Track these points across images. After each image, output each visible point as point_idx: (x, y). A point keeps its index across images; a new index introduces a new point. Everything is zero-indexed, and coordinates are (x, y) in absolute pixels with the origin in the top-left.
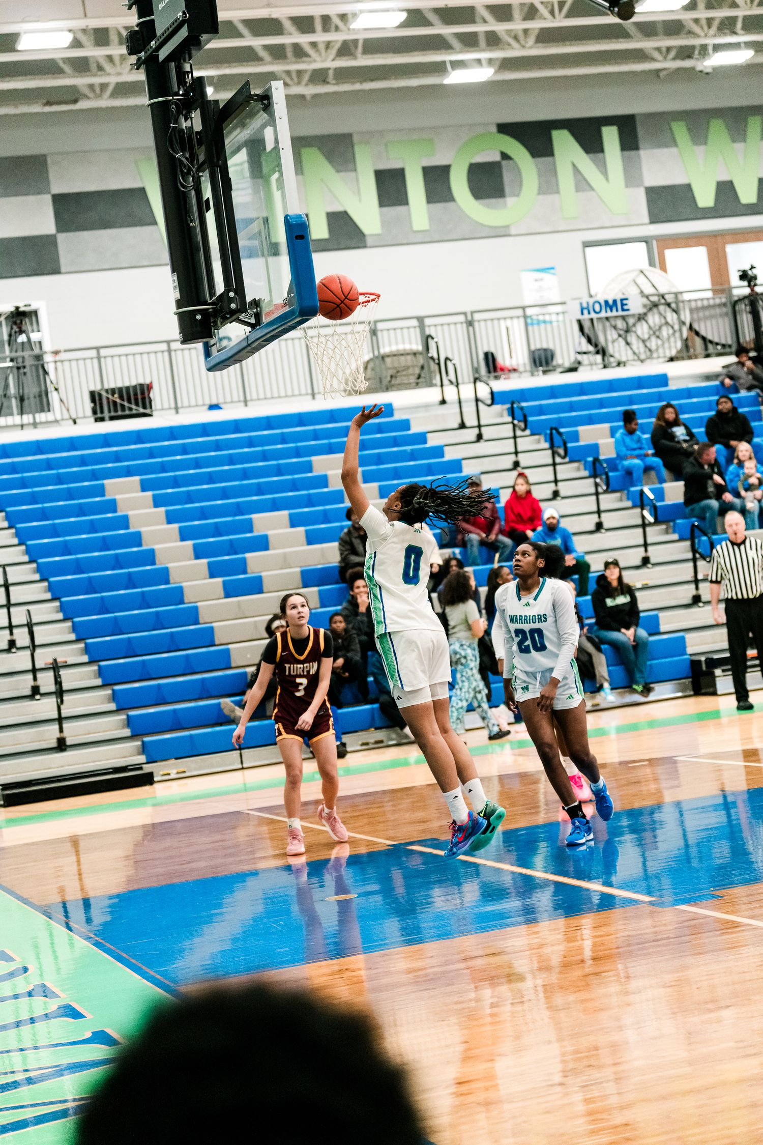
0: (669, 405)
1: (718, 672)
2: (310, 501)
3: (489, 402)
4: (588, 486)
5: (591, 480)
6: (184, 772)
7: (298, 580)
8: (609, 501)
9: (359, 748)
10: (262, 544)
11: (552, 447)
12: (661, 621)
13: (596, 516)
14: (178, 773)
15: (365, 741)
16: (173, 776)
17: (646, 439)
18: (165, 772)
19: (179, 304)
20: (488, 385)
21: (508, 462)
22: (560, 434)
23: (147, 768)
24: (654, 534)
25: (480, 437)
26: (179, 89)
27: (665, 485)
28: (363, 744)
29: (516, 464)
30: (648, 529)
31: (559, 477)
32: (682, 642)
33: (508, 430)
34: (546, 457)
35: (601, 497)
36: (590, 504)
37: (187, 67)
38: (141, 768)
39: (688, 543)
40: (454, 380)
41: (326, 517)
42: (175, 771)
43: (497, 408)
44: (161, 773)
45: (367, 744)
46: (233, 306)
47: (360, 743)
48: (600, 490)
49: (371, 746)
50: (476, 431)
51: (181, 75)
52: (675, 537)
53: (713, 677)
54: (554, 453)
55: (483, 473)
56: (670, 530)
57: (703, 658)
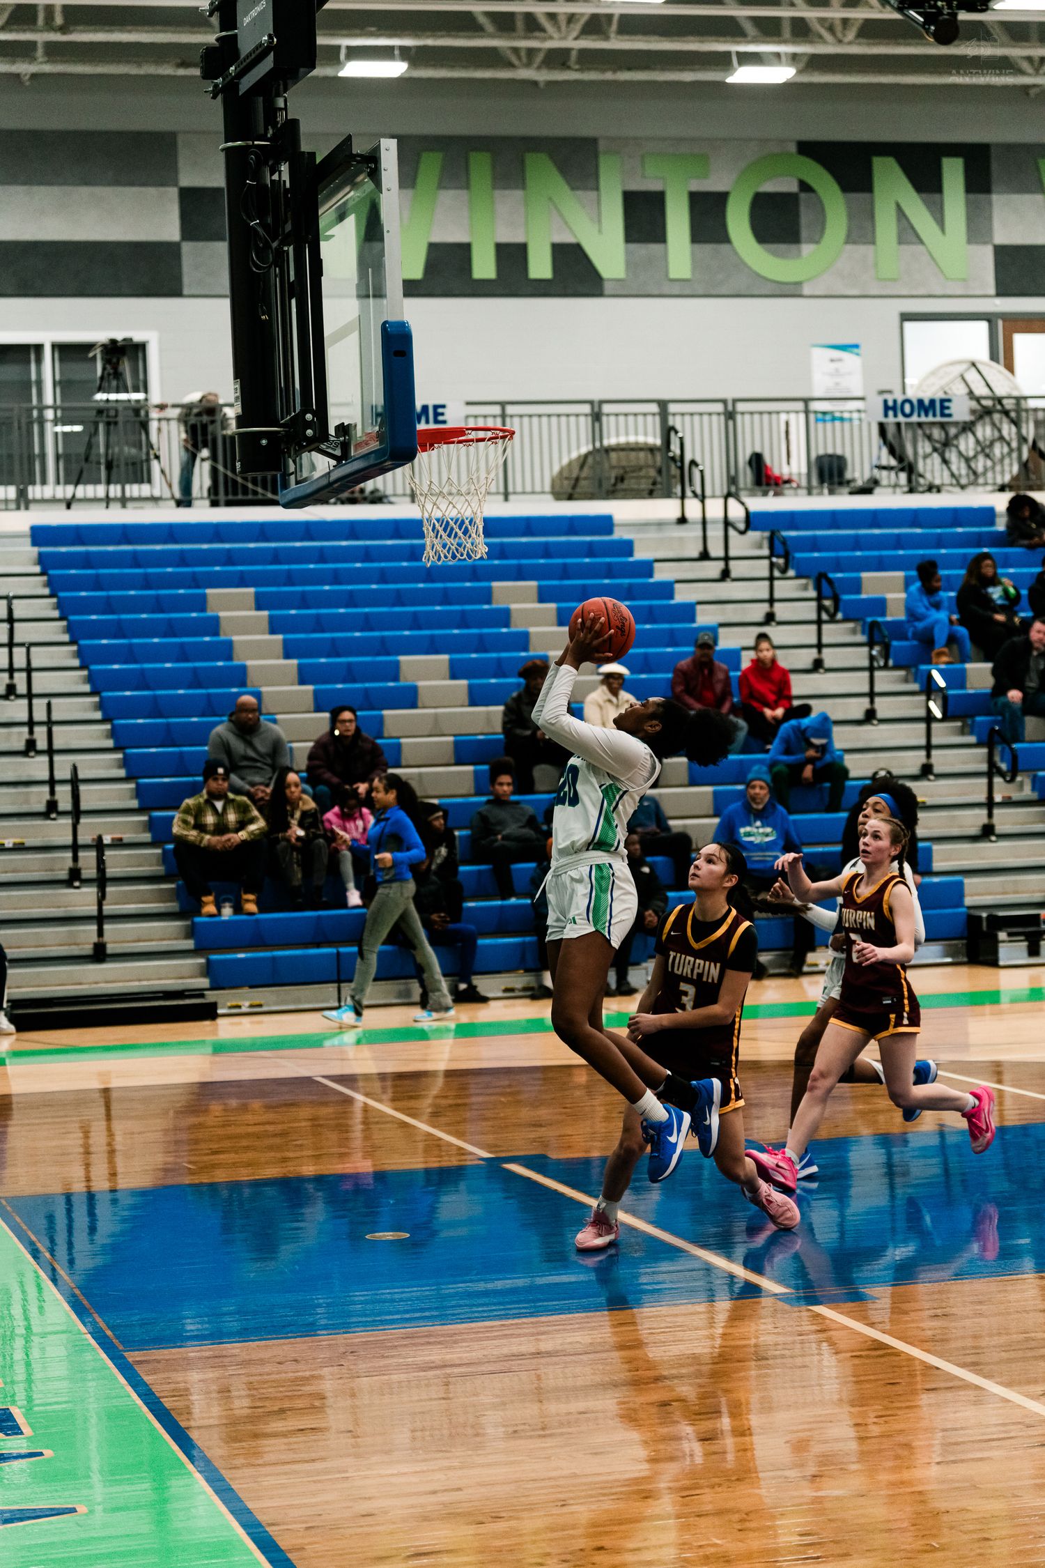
0: (986, 556)
1: (1002, 935)
2: (482, 644)
3: (742, 526)
4: (860, 657)
5: (866, 649)
6: (260, 1006)
7: (449, 754)
8: (886, 680)
9: (500, 994)
10: (409, 698)
11: (819, 599)
12: (935, 857)
13: (866, 700)
14: (251, 1006)
15: (509, 986)
16: (244, 1009)
17: (950, 598)
18: (234, 1003)
19: (241, 421)
20: (743, 504)
21: (759, 612)
22: (830, 582)
23: (211, 996)
24: (942, 733)
25: (725, 575)
26: (266, 130)
27: (968, 666)
28: (507, 990)
29: (770, 618)
30: (934, 726)
31: (825, 640)
32: (959, 889)
33: (762, 568)
34: (808, 611)
35: (877, 674)
36: (859, 682)
37: (280, 103)
38: (202, 996)
39: (985, 751)
40: (699, 491)
41: (499, 669)
42: (247, 1004)
43: (753, 535)
44: (229, 1004)
45: (512, 990)
46: (309, 432)
47: (503, 987)
48: (875, 664)
49: (517, 994)
50: (721, 565)
51: (271, 111)
52: (972, 739)
53: (995, 942)
54: (820, 608)
55: (722, 625)
56: (967, 730)
57: (984, 915)
